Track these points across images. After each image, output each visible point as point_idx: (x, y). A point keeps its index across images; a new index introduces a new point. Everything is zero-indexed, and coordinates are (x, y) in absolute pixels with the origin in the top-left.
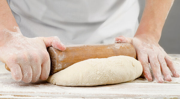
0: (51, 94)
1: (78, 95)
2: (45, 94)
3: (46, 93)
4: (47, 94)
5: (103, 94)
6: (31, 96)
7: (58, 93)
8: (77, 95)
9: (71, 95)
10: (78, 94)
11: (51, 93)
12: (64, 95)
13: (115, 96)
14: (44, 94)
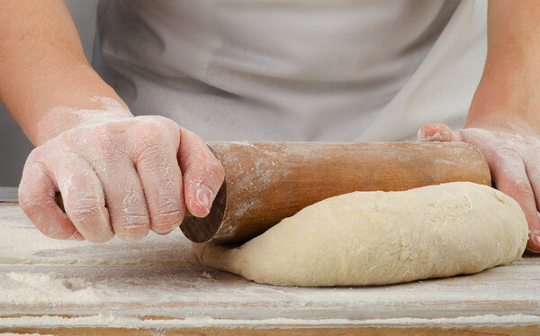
0: (244, 310)
1: (338, 308)
2: (223, 309)
3: (226, 304)
4: (230, 308)
5: (421, 303)
6: (172, 318)
7: (269, 303)
8: (334, 308)
9: (313, 308)
10: (338, 305)
11: (243, 305)
12: (289, 309)
13: (464, 307)
14: (220, 309)
